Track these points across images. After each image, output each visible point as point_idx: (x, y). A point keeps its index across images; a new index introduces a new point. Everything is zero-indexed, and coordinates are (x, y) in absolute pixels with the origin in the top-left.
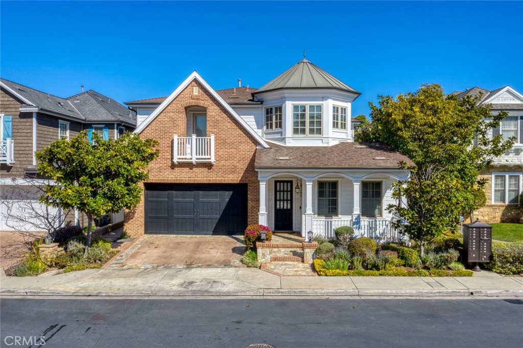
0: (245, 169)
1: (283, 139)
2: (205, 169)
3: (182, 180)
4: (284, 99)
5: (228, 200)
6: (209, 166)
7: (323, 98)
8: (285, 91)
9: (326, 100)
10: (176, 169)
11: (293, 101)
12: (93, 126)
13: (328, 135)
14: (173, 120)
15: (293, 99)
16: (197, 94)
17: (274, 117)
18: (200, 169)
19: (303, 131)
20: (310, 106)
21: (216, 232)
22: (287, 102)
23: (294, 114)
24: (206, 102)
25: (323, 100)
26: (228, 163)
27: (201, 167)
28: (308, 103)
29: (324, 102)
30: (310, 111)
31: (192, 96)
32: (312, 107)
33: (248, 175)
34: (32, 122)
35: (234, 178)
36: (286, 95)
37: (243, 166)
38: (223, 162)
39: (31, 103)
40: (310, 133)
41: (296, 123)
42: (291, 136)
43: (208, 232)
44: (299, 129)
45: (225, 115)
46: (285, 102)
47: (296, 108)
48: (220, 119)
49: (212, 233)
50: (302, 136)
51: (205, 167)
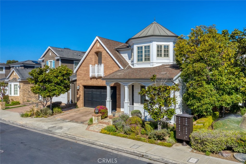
2: (101, 79)
3: (93, 84)
9: (152, 43)
10: (92, 79)
11: (137, 45)
13: (153, 61)
14: (91, 58)
16: (99, 46)
17: (132, 54)
19: (142, 60)
20: (144, 46)
23: (138, 51)
29: (151, 44)
30: (145, 49)
31: (97, 47)
34: (59, 62)
36: (133, 42)
39: (58, 55)
40: (145, 61)
41: (138, 56)
42: (136, 63)
44: (140, 59)
46: (134, 45)
47: (138, 48)
50: (141, 62)
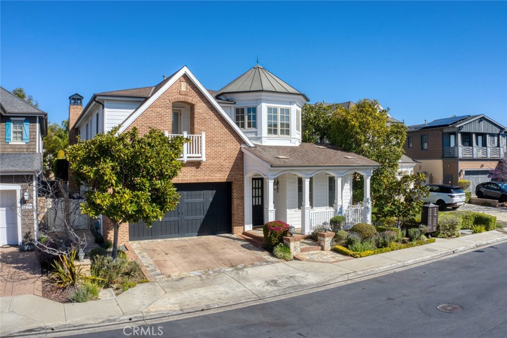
0: (231, 167)
1: (260, 139)
2: (193, 168)
4: (260, 101)
5: (212, 199)
6: (197, 164)
7: (291, 102)
8: (264, 94)
9: (293, 105)
11: (267, 103)
12: (11, 118)
13: (295, 136)
14: (161, 116)
15: (267, 101)
16: (185, 90)
17: (246, 117)
18: (188, 168)
19: (275, 132)
20: (281, 109)
21: (201, 233)
22: (262, 104)
23: (268, 115)
24: (194, 99)
25: (291, 105)
26: (215, 162)
27: (189, 166)
28: (279, 106)
29: (291, 107)
30: (281, 114)
31: (180, 91)
32: (282, 110)
33: (234, 173)
35: (221, 177)
36: (263, 97)
37: (229, 164)
38: (210, 161)
40: (281, 134)
42: (266, 136)
43: (193, 234)
44: (272, 130)
45: (212, 113)
46: (261, 103)
48: (207, 117)
49: (197, 234)
50: (275, 136)
51: (193, 166)
